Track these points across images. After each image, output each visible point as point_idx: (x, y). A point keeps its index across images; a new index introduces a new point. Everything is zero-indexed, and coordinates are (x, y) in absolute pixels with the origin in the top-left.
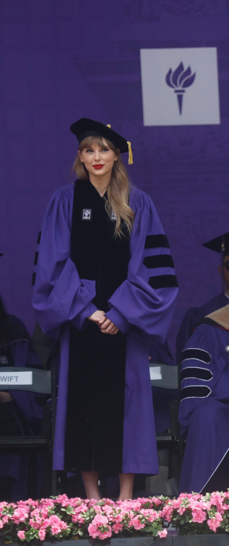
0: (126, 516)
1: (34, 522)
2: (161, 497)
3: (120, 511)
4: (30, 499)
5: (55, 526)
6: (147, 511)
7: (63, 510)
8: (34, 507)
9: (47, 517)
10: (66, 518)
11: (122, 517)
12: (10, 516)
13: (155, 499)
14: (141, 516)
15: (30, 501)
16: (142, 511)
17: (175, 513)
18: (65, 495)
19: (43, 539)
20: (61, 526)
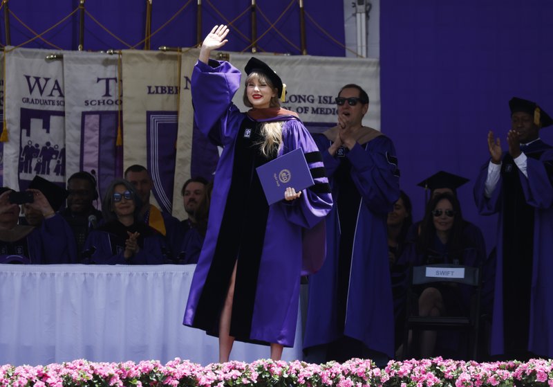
0: (485, 375)
1: (414, 376)
2: (515, 361)
3: (480, 370)
4: (413, 359)
5: (429, 380)
6: (501, 371)
7: (437, 368)
8: (416, 365)
9: (425, 373)
10: (439, 374)
11: (481, 375)
12: (396, 371)
13: (511, 363)
14: (496, 375)
15: (413, 360)
16: (498, 371)
17: (524, 374)
18: (440, 357)
20: (435, 380)
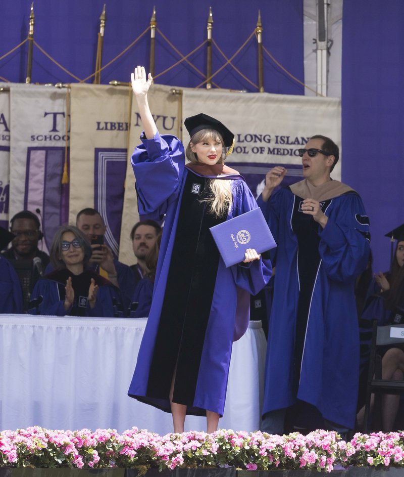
1: (381, 450)
5: (397, 455)
8: (383, 439)
9: (392, 447)
12: (362, 444)
19: (387, 465)
